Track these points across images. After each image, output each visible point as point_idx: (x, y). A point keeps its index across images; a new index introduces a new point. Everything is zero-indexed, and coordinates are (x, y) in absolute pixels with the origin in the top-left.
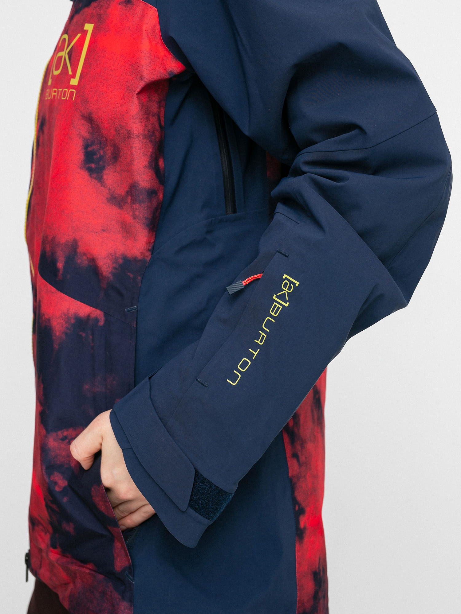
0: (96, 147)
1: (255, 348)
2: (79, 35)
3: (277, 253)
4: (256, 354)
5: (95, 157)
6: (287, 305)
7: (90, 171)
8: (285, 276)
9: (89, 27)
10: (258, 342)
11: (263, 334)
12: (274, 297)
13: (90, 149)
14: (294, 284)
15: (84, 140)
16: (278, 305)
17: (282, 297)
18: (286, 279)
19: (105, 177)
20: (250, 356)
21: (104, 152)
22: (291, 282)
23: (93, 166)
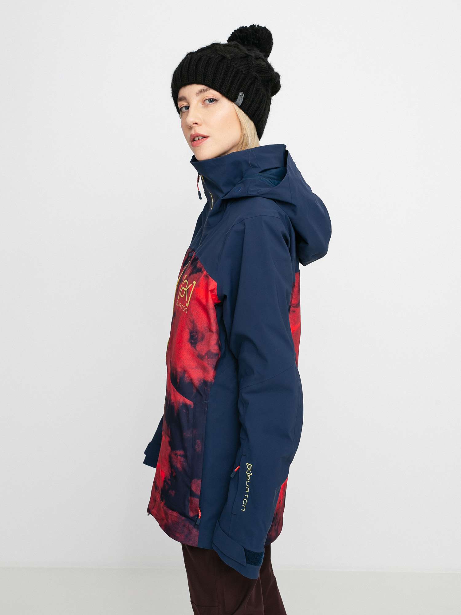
0: (194, 334)
1: (246, 494)
2: (191, 285)
3: (242, 456)
4: (247, 496)
5: (194, 338)
6: (251, 474)
7: (191, 343)
8: (247, 464)
9: (194, 282)
10: (247, 491)
11: (247, 488)
12: (247, 473)
13: (192, 334)
14: (251, 466)
15: (190, 330)
16: (249, 475)
17: (249, 472)
18: (248, 465)
19: (197, 347)
20: (246, 498)
21: (198, 336)
22: (249, 466)
23: (193, 341)
